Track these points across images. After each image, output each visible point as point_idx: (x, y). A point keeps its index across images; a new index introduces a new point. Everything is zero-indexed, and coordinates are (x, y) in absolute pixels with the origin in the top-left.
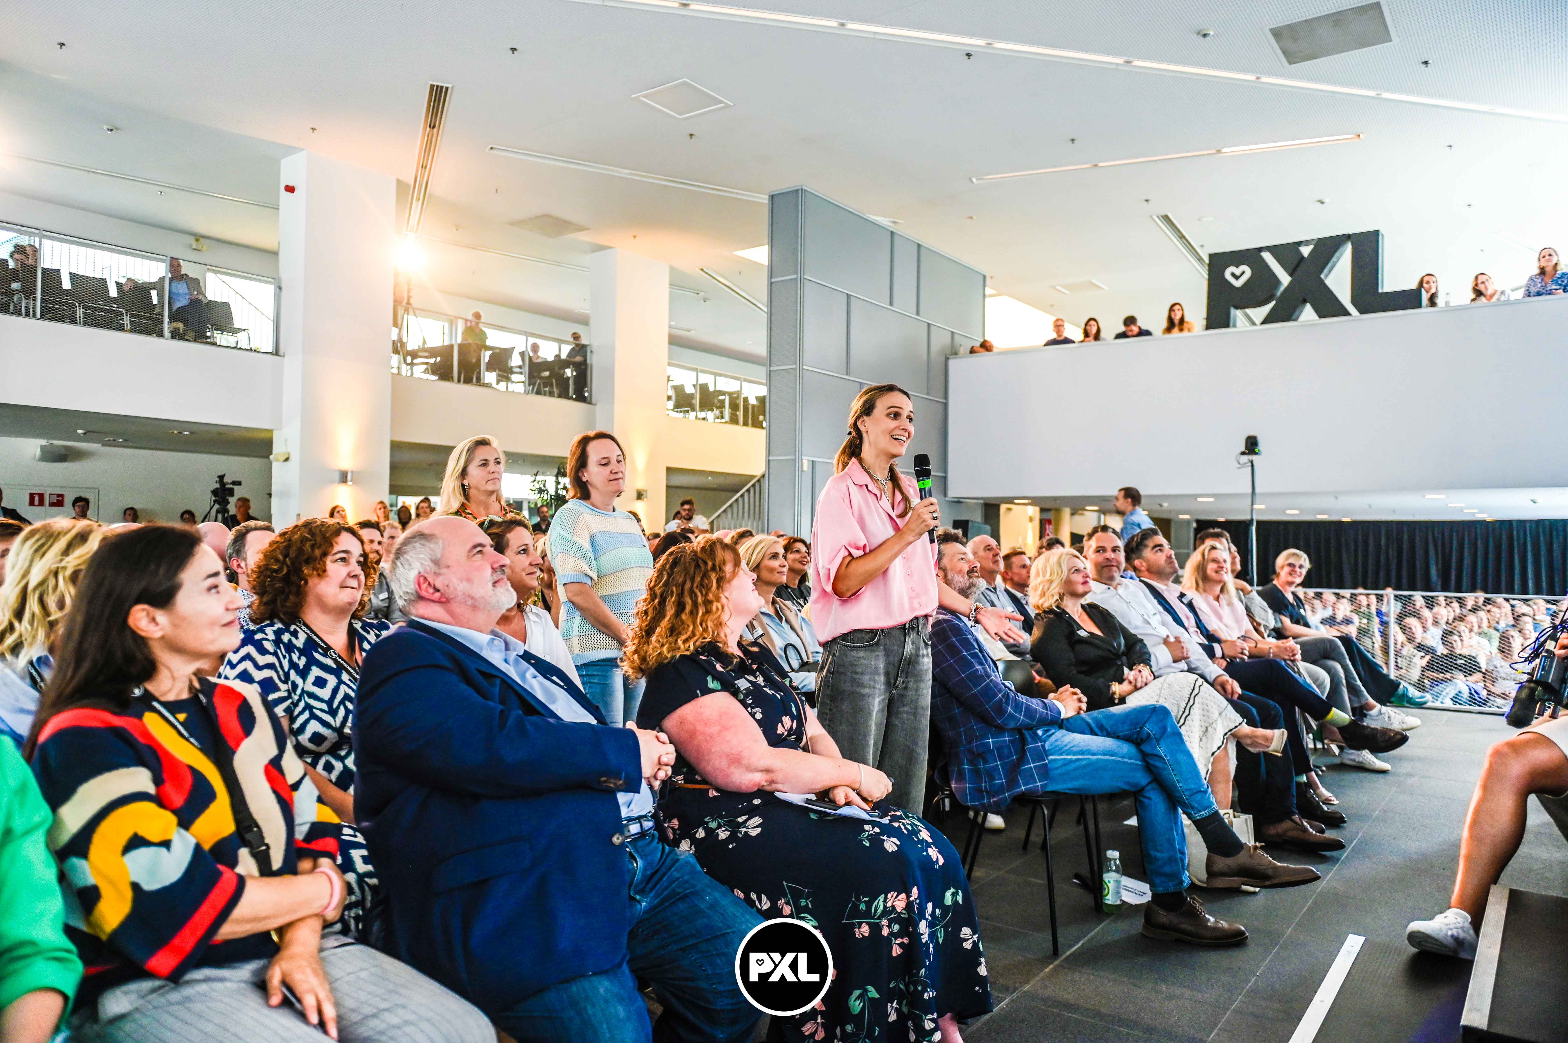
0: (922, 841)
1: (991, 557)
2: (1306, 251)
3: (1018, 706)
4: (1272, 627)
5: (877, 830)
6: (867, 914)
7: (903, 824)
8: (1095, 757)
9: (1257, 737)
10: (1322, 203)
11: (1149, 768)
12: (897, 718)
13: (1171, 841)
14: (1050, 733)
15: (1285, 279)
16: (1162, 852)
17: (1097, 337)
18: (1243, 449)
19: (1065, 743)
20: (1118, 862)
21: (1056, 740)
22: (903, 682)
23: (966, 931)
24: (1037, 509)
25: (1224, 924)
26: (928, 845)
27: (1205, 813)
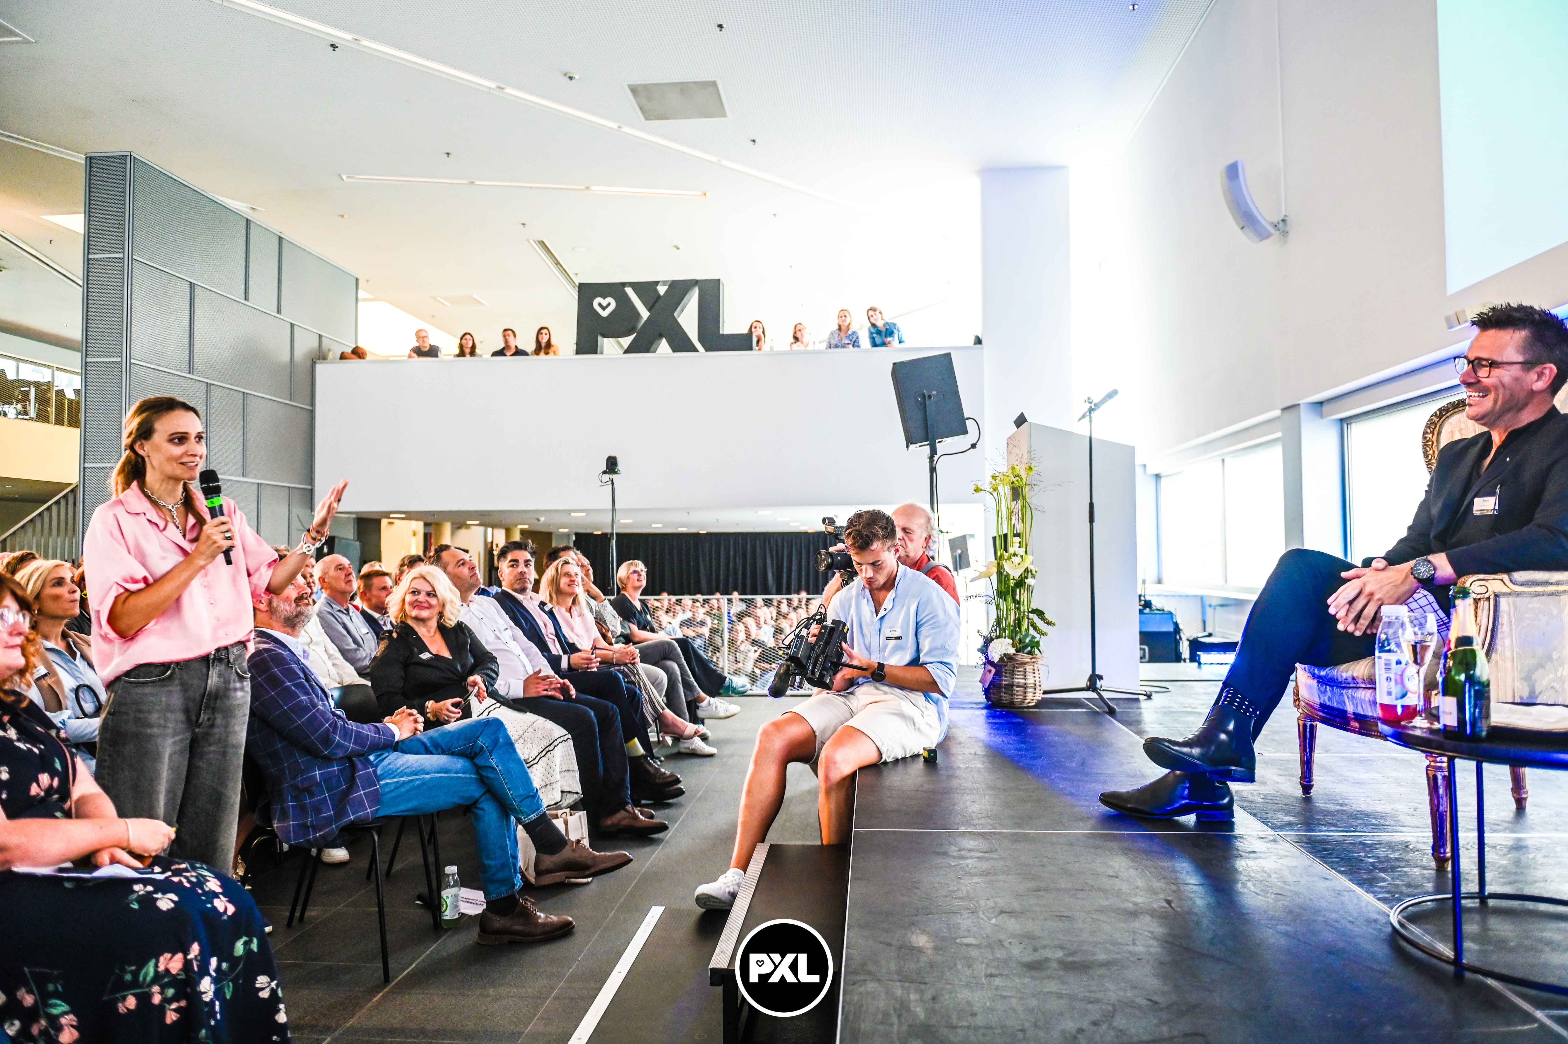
0: (208, 893)
1: (343, 577)
2: (662, 290)
3: (346, 733)
4: (619, 633)
5: (150, 888)
6: (134, 984)
7: (186, 878)
8: (429, 776)
10: (678, 249)
11: (482, 780)
12: (201, 758)
13: (504, 848)
14: (384, 756)
15: (645, 314)
16: (495, 859)
17: (473, 353)
18: (604, 469)
19: (398, 765)
21: (390, 764)
22: (209, 719)
23: (262, 980)
24: (421, 524)
25: (554, 918)
26: (216, 895)
27: (533, 816)
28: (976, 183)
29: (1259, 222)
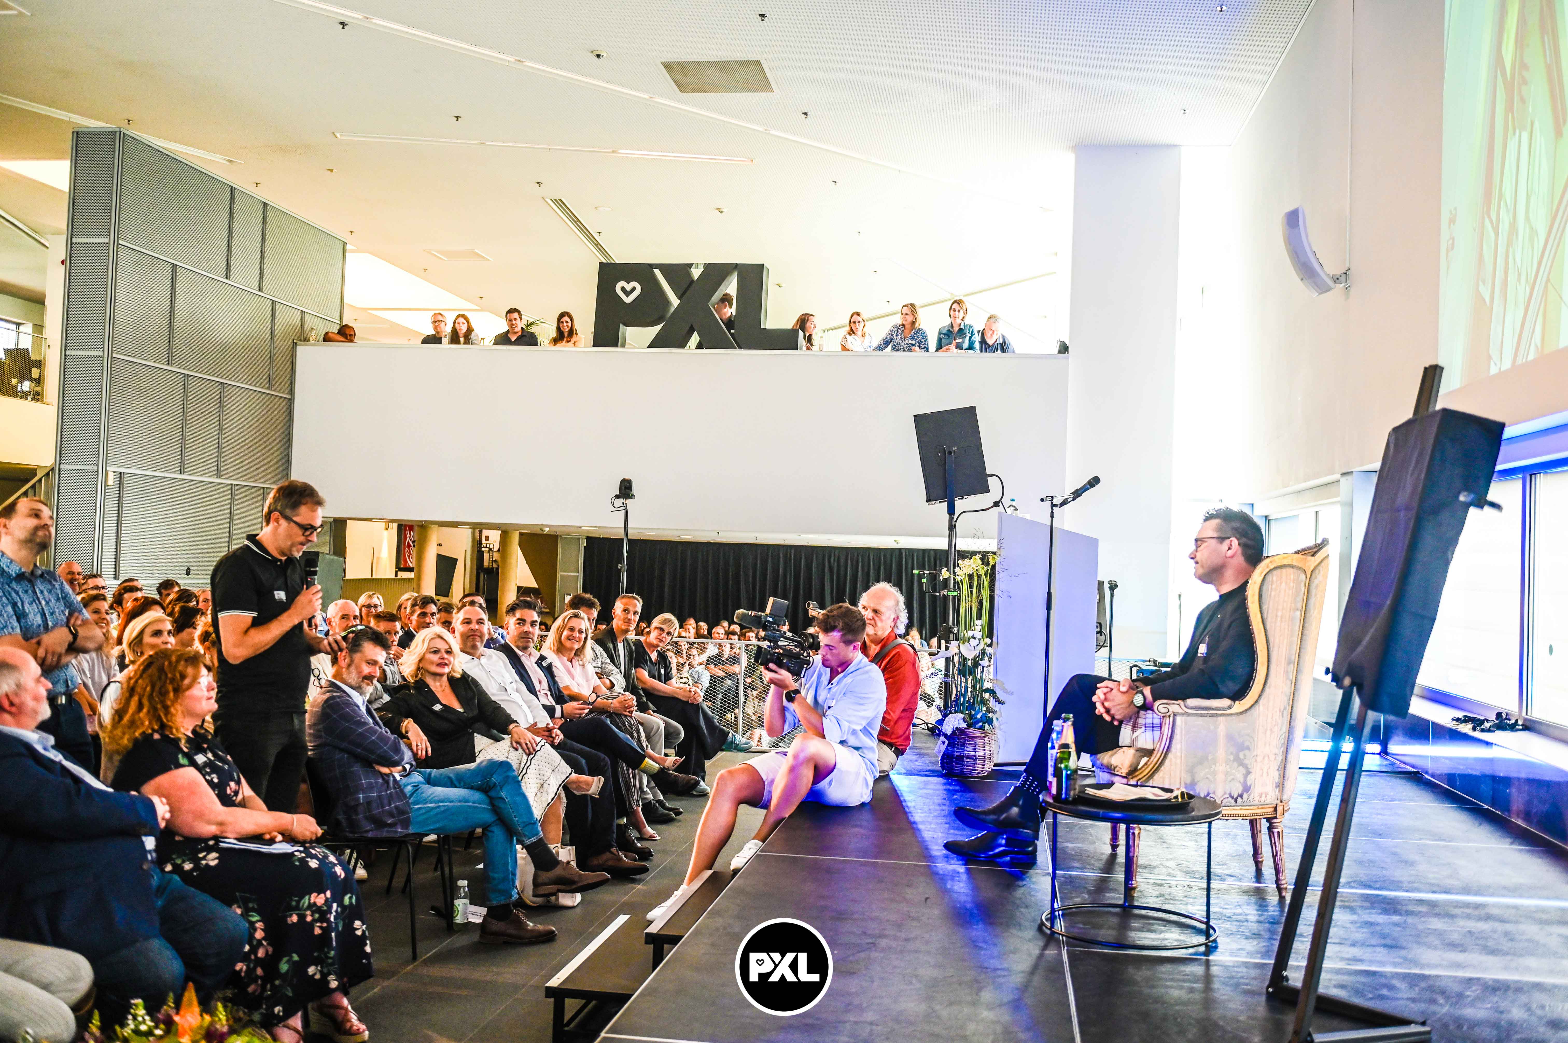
0: (332, 863)
2: (696, 273)
5: (303, 855)
6: (297, 908)
7: (320, 851)
8: (452, 804)
9: (580, 782)
10: (721, 212)
11: (494, 809)
13: (506, 864)
14: (418, 787)
15: (675, 302)
16: (498, 873)
18: (617, 492)
19: (429, 794)
20: (466, 889)
21: (422, 793)
23: (357, 924)
25: (540, 927)
26: (335, 865)
27: (533, 839)
28: (1070, 158)
29: (1318, 275)
